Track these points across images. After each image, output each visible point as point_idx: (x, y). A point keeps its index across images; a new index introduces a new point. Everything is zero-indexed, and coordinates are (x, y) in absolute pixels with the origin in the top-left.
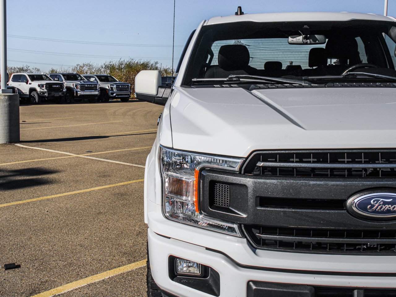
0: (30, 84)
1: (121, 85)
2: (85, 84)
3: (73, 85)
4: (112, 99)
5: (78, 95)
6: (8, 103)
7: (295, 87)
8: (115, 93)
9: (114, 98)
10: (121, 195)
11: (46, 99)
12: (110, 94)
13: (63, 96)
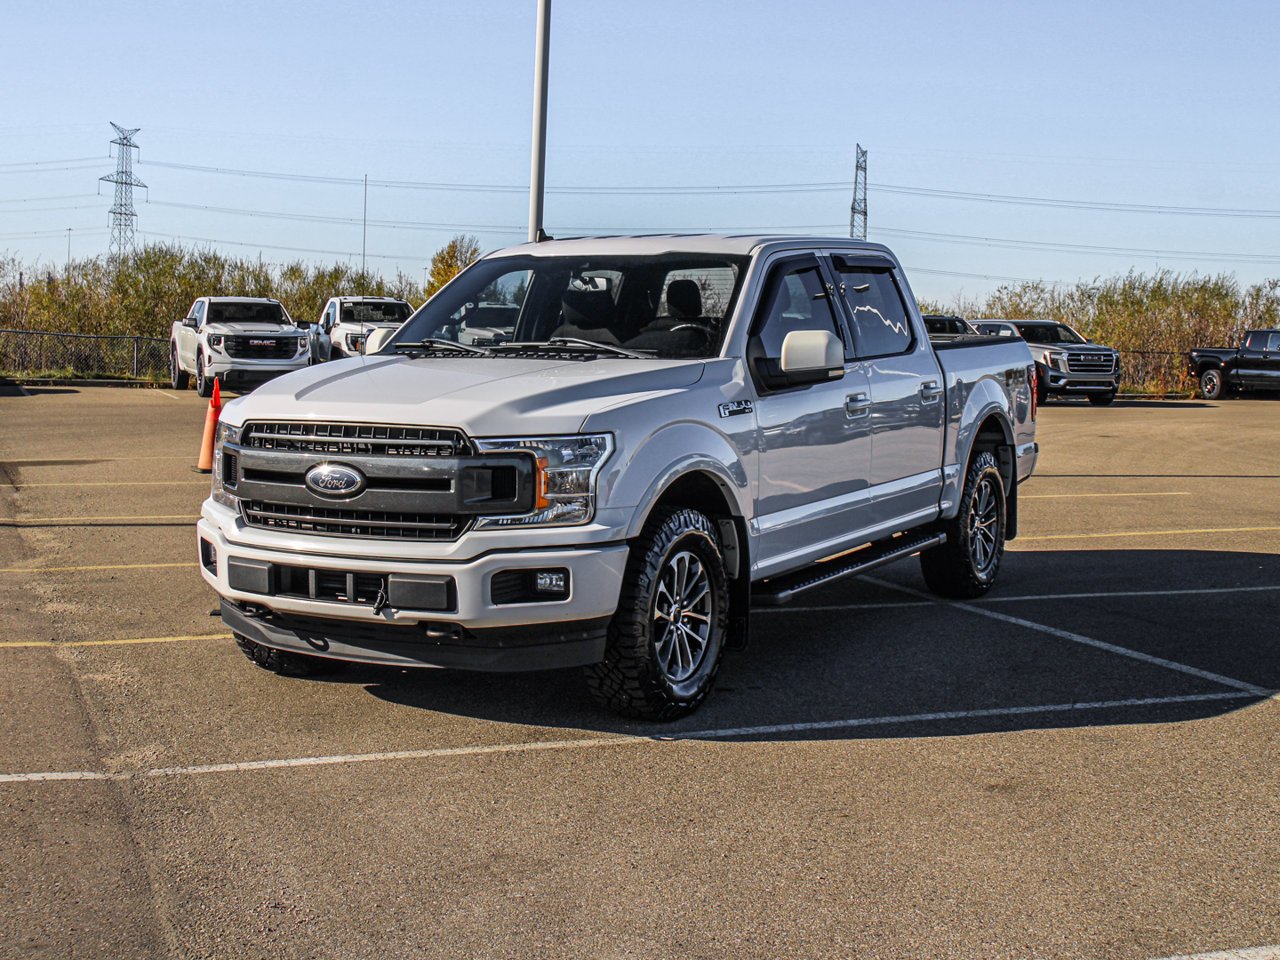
1: (1084, 355)
4: (1053, 395)
8: (1064, 378)
9: (1062, 391)
12: (1050, 380)
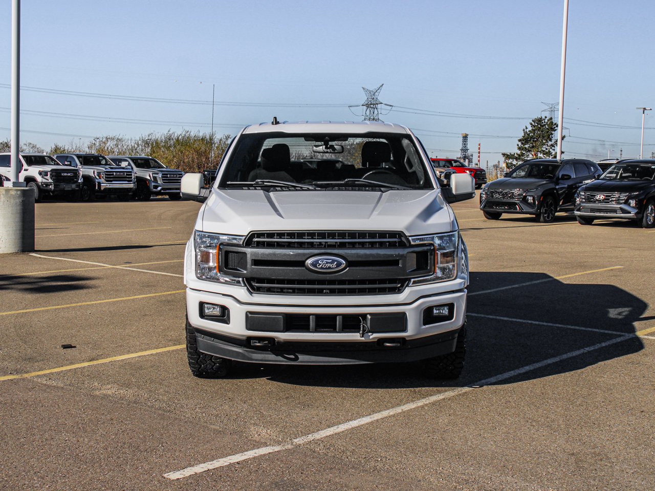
0: (26, 170)
1: (169, 174)
2: (113, 172)
3: (94, 172)
4: (154, 195)
5: (102, 188)
6: (21, 200)
7: (303, 190)
8: (160, 186)
9: (159, 193)
10: (168, 302)
11: (51, 194)
12: (152, 188)
13: (77, 190)
